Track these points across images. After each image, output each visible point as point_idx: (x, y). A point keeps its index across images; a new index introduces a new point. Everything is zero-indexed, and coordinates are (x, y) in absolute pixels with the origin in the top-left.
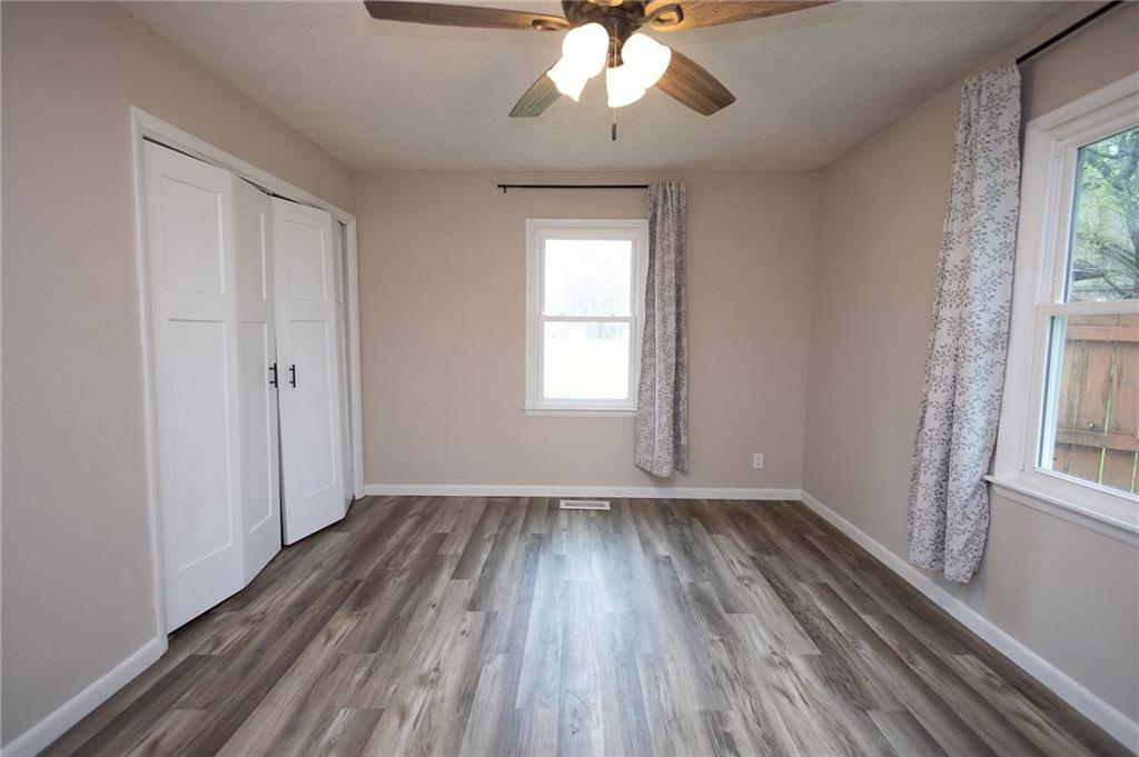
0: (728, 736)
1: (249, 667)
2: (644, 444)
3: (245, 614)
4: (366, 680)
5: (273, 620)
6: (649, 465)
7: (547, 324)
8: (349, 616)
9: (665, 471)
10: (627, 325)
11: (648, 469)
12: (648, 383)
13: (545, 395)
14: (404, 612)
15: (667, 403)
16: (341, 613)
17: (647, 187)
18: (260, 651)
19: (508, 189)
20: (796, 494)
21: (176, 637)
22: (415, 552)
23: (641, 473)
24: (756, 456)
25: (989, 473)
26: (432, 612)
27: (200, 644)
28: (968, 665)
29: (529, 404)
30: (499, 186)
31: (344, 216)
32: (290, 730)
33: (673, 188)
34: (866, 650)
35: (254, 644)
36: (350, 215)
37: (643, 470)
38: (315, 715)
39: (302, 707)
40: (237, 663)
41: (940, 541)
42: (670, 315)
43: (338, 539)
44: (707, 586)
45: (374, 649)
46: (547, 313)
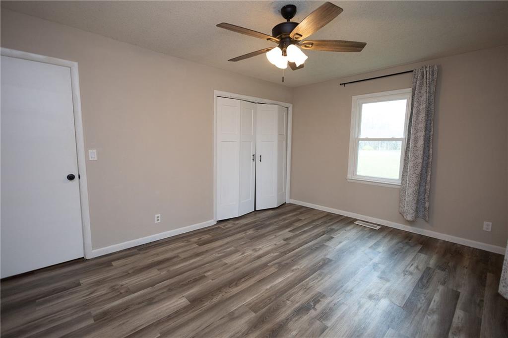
1: (226, 232)
3: (234, 222)
4: (243, 244)
5: (239, 225)
8: (254, 230)
14: (266, 235)
15: (412, 183)
16: (252, 229)
18: (230, 231)
21: (220, 222)
22: (287, 221)
24: (486, 223)
26: (274, 236)
27: (221, 225)
30: (341, 84)
31: (287, 105)
32: (221, 246)
35: (231, 229)
36: (290, 104)
38: (228, 246)
39: (227, 243)
40: (224, 231)
42: (420, 137)
43: (271, 212)
45: (251, 239)
46: (362, 136)
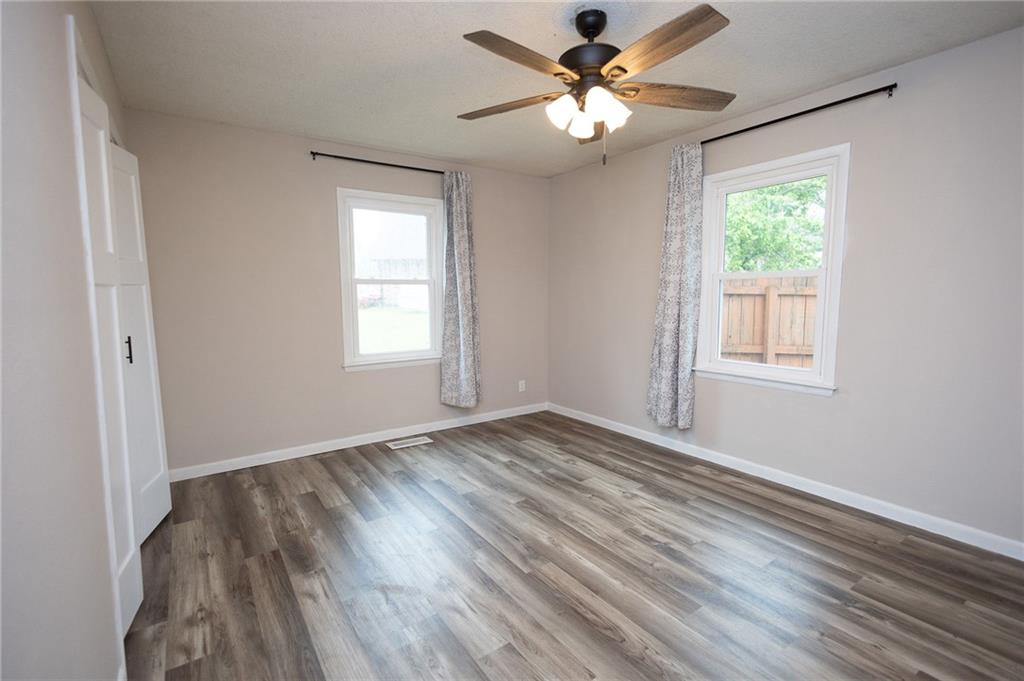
0: (646, 536)
2: (447, 384)
6: (454, 400)
7: (358, 286)
9: (472, 403)
10: (425, 288)
11: (453, 403)
12: (448, 334)
13: (361, 352)
17: (443, 173)
19: (317, 157)
20: (545, 406)
23: (448, 408)
25: (693, 366)
28: (698, 469)
29: (347, 362)
33: (464, 177)
34: (659, 477)
37: (449, 406)
41: (675, 405)
44: (552, 471)
